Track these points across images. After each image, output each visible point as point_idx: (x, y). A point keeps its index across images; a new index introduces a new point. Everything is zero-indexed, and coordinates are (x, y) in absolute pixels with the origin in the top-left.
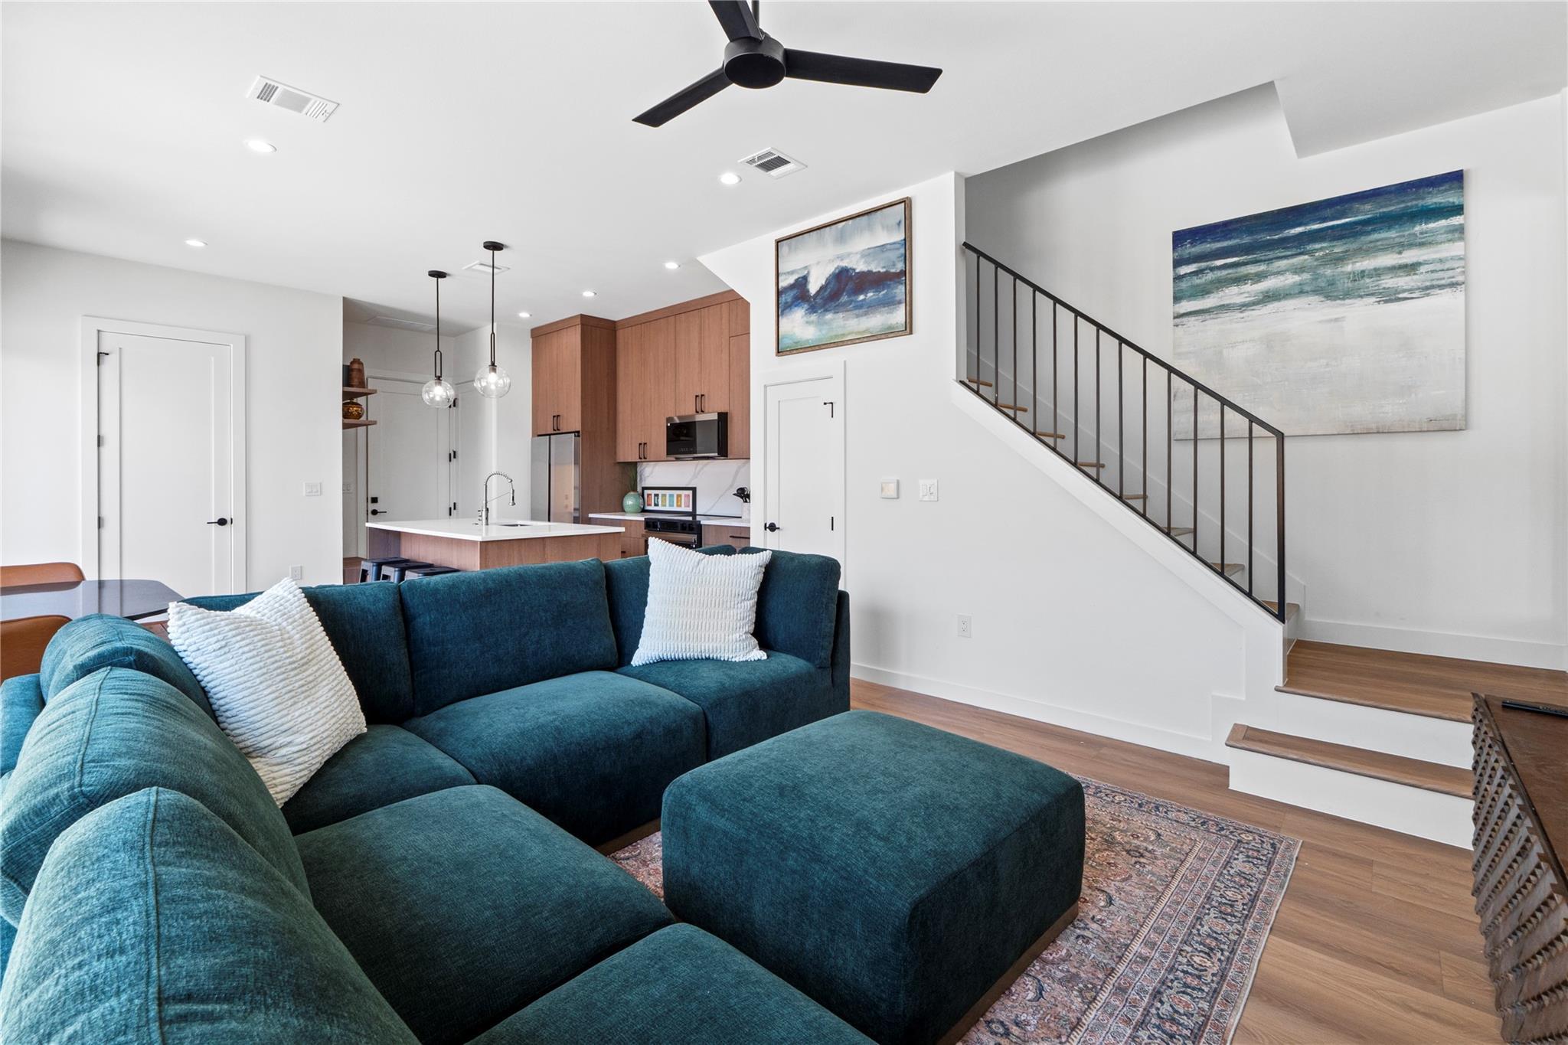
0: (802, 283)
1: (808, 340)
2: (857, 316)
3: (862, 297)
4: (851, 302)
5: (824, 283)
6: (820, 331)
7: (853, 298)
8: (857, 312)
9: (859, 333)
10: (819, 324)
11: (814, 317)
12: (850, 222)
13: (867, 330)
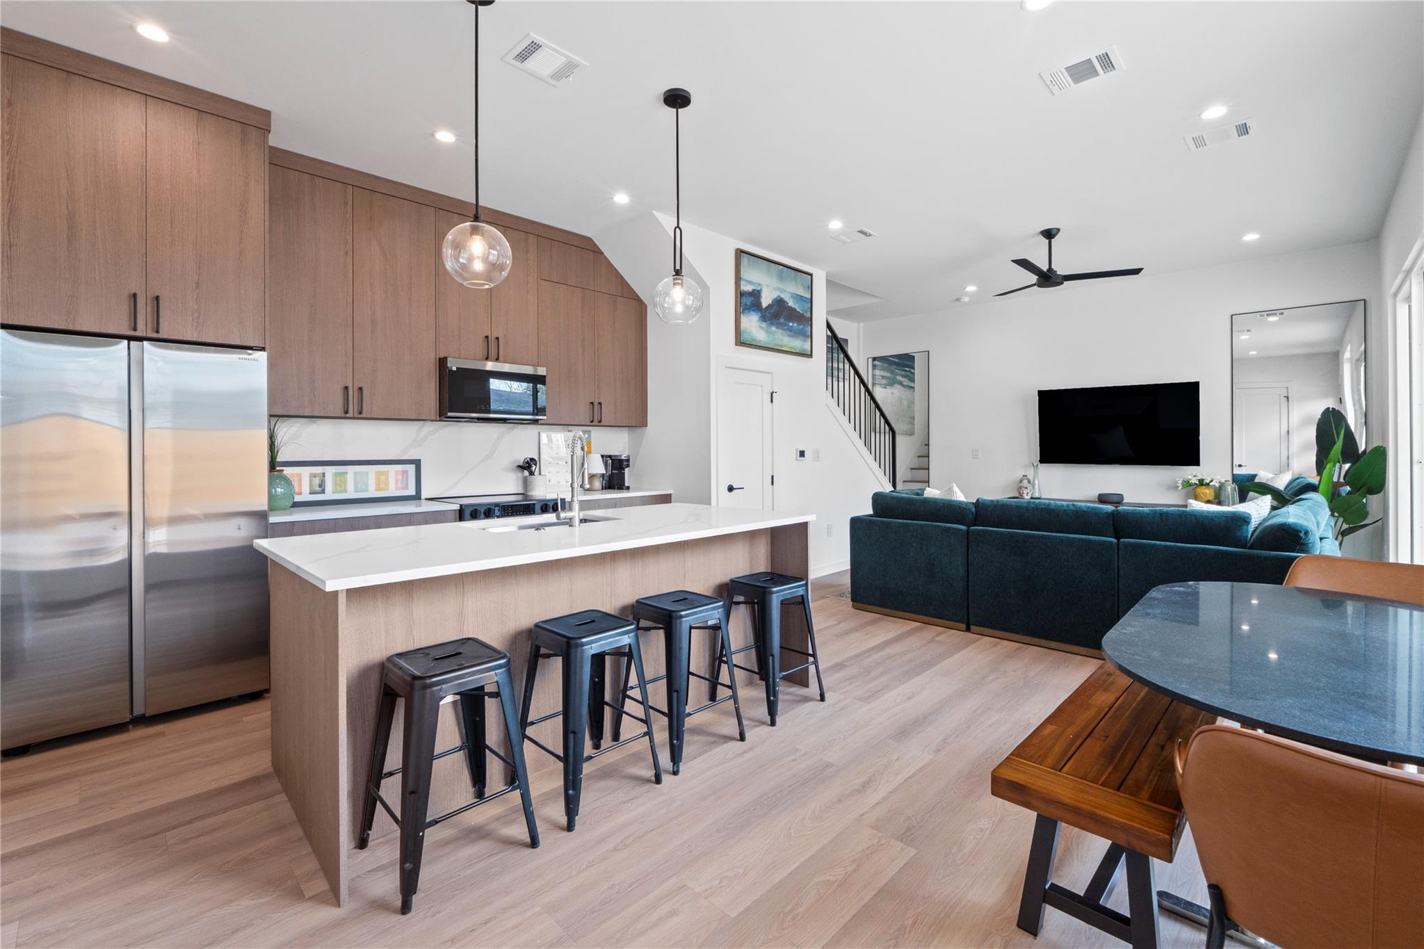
0: (756, 294)
1: (760, 341)
2: (789, 336)
3: (791, 324)
4: (786, 325)
5: (771, 302)
6: (769, 337)
7: (787, 322)
8: (788, 333)
9: (789, 347)
10: (768, 332)
11: (764, 325)
12: (786, 269)
13: (793, 348)
